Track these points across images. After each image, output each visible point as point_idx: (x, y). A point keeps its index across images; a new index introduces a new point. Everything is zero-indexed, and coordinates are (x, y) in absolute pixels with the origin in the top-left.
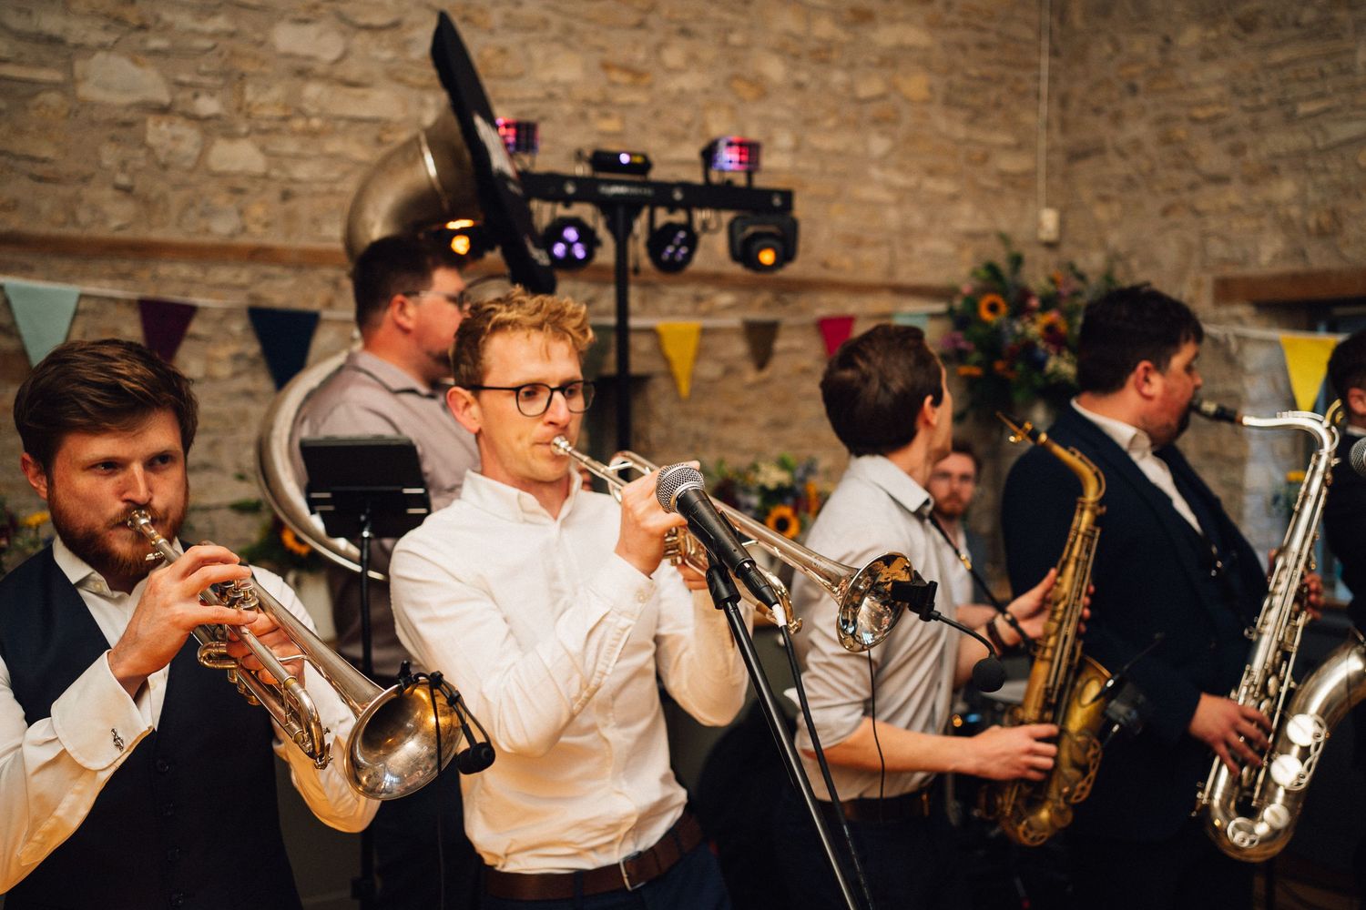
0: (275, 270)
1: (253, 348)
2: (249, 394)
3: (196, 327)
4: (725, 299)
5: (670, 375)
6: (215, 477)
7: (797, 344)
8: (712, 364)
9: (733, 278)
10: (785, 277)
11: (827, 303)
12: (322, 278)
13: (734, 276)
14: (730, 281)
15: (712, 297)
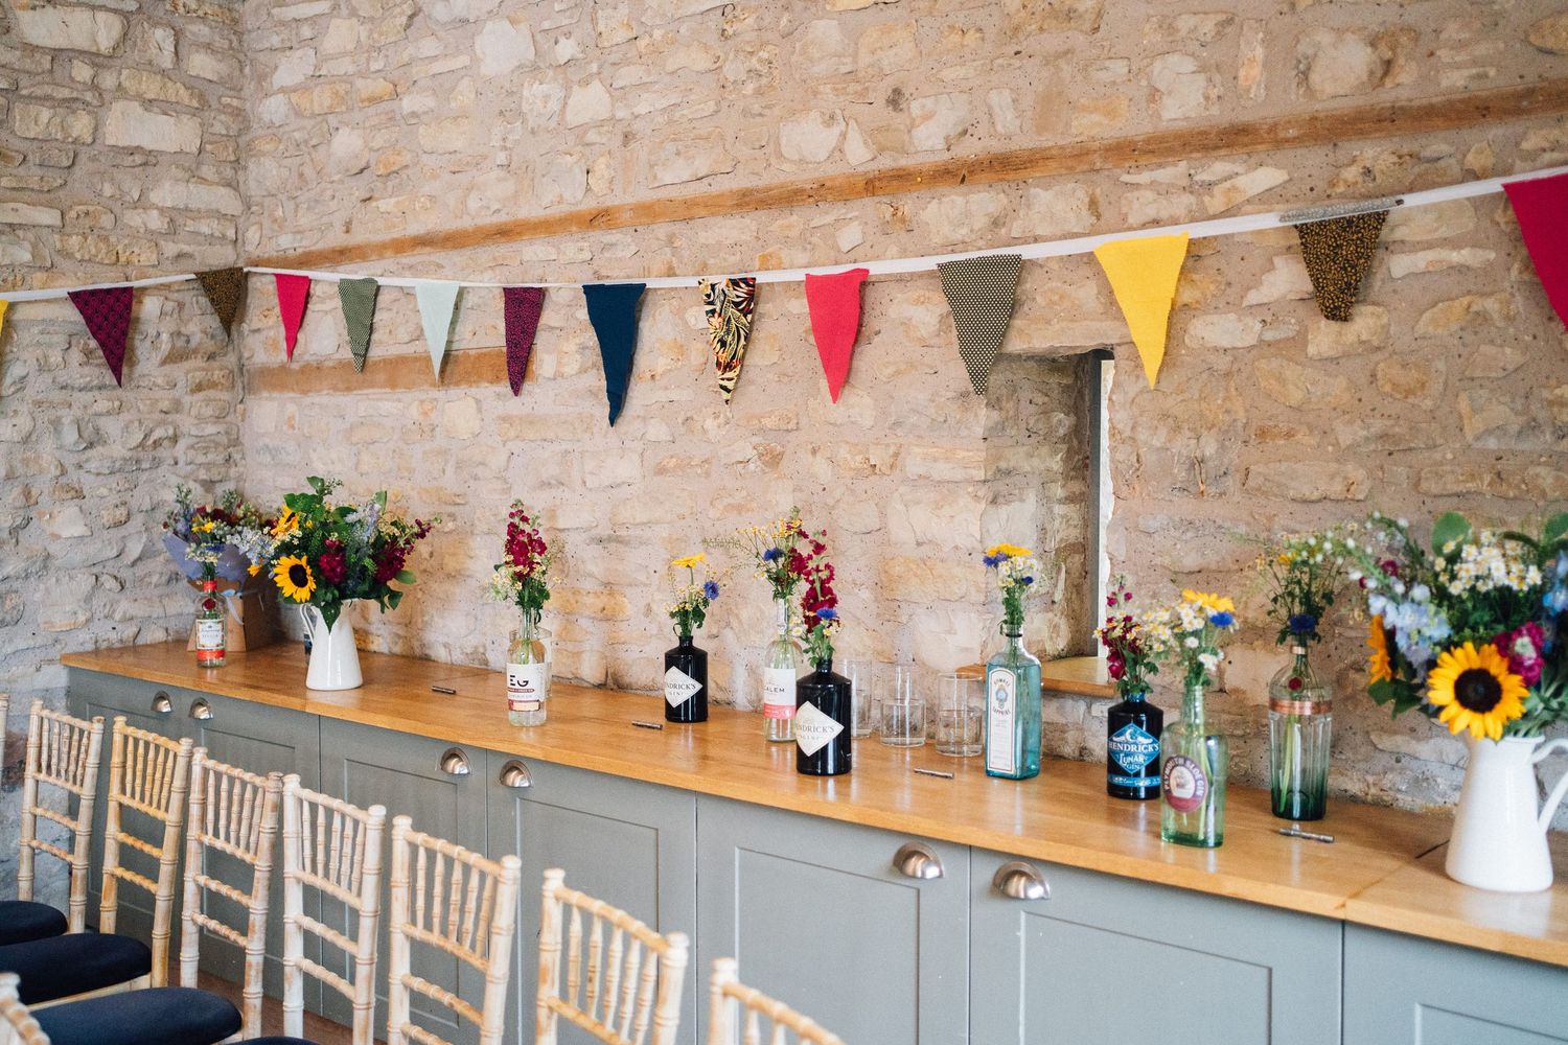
0: (615, 237)
7: (1463, 256)
8: (1232, 316)
9: (1273, 128)
10: (1416, 103)
11: (1546, 145)
12: (658, 239)
13: (1276, 124)
14: (1265, 135)
15: (1230, 177)
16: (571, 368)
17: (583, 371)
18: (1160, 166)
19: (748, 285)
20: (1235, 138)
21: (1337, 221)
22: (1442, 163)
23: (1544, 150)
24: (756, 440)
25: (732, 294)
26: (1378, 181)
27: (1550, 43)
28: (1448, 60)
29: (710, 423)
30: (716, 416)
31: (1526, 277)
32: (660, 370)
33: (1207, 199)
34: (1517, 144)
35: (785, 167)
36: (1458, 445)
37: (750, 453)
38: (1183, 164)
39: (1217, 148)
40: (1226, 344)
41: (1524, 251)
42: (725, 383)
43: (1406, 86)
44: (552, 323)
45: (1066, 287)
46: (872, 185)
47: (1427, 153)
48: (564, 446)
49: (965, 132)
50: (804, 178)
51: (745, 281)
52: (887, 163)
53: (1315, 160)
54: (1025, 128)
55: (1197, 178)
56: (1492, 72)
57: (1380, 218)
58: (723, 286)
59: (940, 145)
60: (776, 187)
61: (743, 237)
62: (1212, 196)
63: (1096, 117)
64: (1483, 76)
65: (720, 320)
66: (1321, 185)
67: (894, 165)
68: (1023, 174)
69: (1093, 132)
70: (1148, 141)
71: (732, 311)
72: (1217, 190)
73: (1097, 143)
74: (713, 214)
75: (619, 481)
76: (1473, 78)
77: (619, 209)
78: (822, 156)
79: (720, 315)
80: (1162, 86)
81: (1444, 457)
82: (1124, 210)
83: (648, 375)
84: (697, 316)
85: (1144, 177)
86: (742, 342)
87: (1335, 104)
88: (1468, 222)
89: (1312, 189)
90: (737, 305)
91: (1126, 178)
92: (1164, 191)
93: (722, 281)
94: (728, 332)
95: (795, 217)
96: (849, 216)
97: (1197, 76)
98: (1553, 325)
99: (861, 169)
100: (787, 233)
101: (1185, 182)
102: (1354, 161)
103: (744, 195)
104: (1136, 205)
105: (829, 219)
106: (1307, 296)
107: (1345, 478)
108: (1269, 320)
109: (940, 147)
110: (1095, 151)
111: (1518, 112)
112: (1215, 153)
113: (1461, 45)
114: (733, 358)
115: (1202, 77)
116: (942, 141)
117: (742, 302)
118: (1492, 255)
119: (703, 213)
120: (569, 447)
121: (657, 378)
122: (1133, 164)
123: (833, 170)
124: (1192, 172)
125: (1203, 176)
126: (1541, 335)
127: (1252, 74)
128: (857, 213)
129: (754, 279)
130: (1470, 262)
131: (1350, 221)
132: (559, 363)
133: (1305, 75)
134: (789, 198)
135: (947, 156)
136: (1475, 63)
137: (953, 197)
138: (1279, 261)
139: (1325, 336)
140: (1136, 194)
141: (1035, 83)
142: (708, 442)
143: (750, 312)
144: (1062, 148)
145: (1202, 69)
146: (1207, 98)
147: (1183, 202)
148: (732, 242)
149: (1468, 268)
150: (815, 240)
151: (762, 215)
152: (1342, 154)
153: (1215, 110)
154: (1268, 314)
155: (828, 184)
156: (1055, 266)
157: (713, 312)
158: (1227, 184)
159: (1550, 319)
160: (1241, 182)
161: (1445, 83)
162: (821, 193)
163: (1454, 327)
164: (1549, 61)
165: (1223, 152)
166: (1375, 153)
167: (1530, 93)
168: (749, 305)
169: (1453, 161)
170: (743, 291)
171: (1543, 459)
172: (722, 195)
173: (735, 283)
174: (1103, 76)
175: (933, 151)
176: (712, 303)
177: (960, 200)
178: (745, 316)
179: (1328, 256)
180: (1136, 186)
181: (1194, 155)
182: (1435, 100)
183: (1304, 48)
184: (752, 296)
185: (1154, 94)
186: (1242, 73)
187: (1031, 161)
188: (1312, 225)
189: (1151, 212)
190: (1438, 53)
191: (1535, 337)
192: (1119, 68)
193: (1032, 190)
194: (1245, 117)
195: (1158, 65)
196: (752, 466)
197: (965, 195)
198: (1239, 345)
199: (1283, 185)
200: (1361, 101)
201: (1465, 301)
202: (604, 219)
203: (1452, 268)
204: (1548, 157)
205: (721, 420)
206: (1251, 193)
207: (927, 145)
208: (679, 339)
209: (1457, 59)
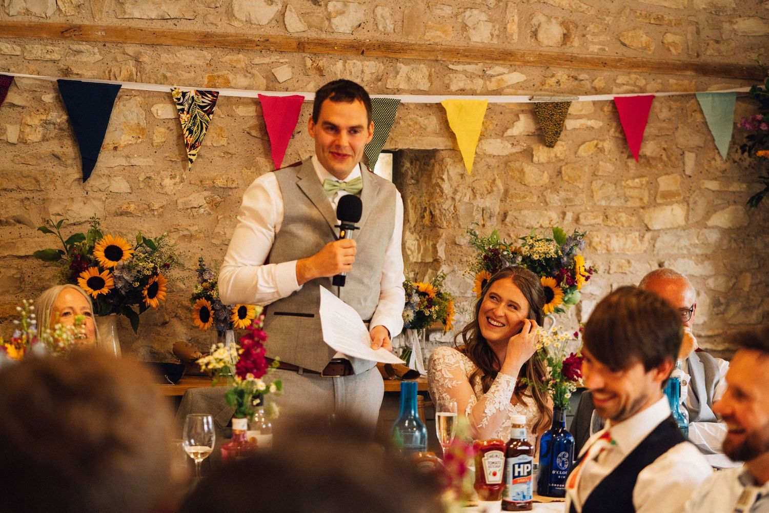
0: (83, 47)
1: (59, 117)
2: (56, 157)
3: (12, 97)
4: (516, 77)
5: (455, 150)
6: (25, 230)
7: (591, 123)
8: (499, 140)
9: (523, 55)
10: (581, 56)
11: (625, 82)
12: (124, 53)
13: (524, 54)
14: (520, 58)
15: (501, 74)
16: (34, 136)
17: (45, 139)
18: (469, 64)
19: (213, 96)
20: (505, 56)
21: (552, 103)
22: (583, 82)
23: (624, 84)
24: (206, 193)
25: (200, 100)
26: (561, 86)
27: (626, 42)
28: (590, 40)
29: (167, 182)
30: (173, 177)
31: (617, 135)
32: (123, 144)
33: (488, 83)
34: (615, 80)
35: (236, 23)
36: (591, 204)
37: (202, 202)
38: (481, 64)
39: (497, 60)
40: (495, 154)
41: (614, 124)
42: (191, 157)
43: (575, 47)
44: (16, 102)
45: (419, 118)
46: (301, 46)
47: (581, 77)
48: (24, 195)
49: (360, 25)
50: (252, 33)
51: (210, 93)
52: (313, 34)
53: (537, 73)
54: (396, 30)
55: (487, 72)
56: (607, 49)
57: (568, 104)
58: (193, 94)
59: (348, 30)
60: (231, 36)
61: (198, 62)
62: (490, 82)
63: (439, 33)
64: (604, 50)
65: (188, 116)
66: (538, 84)
67: (317, 36)
68: (398, 56)
69: (437, 40)
70: (465, 51)
71: (197, 111)
72: (493, 79)
73: (439, 46)
74: (179, 45)
75: (83, 220)
76: (600, 49)
77: (92, 28)
78: (264, 22)
79: (188, 113)
80: (470, 25)
81: (586, 209)
82: (447, 82)
83: (111, 147)
84: (165, 111)
85: (459, 68)
86: (204, 131)
87: (547, 49)
88: (591, 109)
89: (534, 85)
90: (202, 108)
91: (451, 66)
92: (470, 76)
93: (192, 92)
94: (194, 124)
95: (241, 56)
96: (281, 61)
97: (488, 23)
98: (623, 155)
99: (296, 35)
100: (234, 64)
101: (481, 73)
102: (553, 76)
103: (205, 36)
104: (455, 81)
105: (266, 60)
106: (530, 134)
107: (550, 218)
108: (515, 143)
109: (348, 32)
110: (438, 51)
111: (616, 67)
112: (497, 62)
113: (594, 34)
114: (196, 141)
115: (490, 24)
116: (350, 29)
117: (206, 106)
118: (601, 124)
119: (168, 43)
120: (30, 195)
121: (119, 149)
122: (457, 60)
123: (274, 32)
124: (485, 69)
125: (489, 72)
126: (618, 159)
127: (513, 28)
128: (287, 60)
129: (218, 93)
130: (594, 125)
131: (557, 104)
132: (22, 132)
133: (535, 34)
134: (241, 44)
135: (352, 37)
136: (599, 44)
137: (355, 61)
138: (522, 117)
139: (542, 154)
140: (455, 75)
141: (403, 8)
142: (166, 194)
143: (212, 113)
144: (420, 45)
145: (490, 20)
146: (492, 35)
147: (479, 84)
148: (188, 64)
149: (593, 128)
150: (255, 71)
151: (219, 52)
152: (548, 73)
153: (495, 41)
154: (514, 141)
155: (271, 40)
156: (412, 107)
157: (183, 110)
158: (499, 77)
159: (622, 152)
160: (505, 77)
161: (591, 50)
162: (265, 45)
163: (590, 153)
164: (624, 48)
165: (501, 62)
166: (561, 74)
167: (620, 60)
168: (212, 108)
169: (588, 82)
170: (207, 100)
171: (621, 210)
172: (187, 33)
173: (203, 94)
174: (438, 12)
175: (344, 33)
176: (181, 104)
177: (359, 63)
178: (208, 115)
179: (549, 118)
180: (456, 71)
181: (487, 61)
182: (588, 56)
183: (535, 21)
184: (213, 103)
185: (465, 27)
186: (509, 26)
187: (403, 49)
188: (542, 103)
189: (461, 85)
190: (587, 36)
191: (616, 160)
192: (447, 11)
193: (398, 64)
194: (509, 47)
195: (468, 13)
196: (202, 210)
197: (361, 61)
198: (501, 154)
199: (523, 82)
200: (557, 50)
201: (595, 142)
202: (76, 33)
203: (587, 127)
204: (625, 88)
205: (178, 179)
206: (509, 83)
207: (341, 30)
208: (141, 124)
209: (594, 40)
